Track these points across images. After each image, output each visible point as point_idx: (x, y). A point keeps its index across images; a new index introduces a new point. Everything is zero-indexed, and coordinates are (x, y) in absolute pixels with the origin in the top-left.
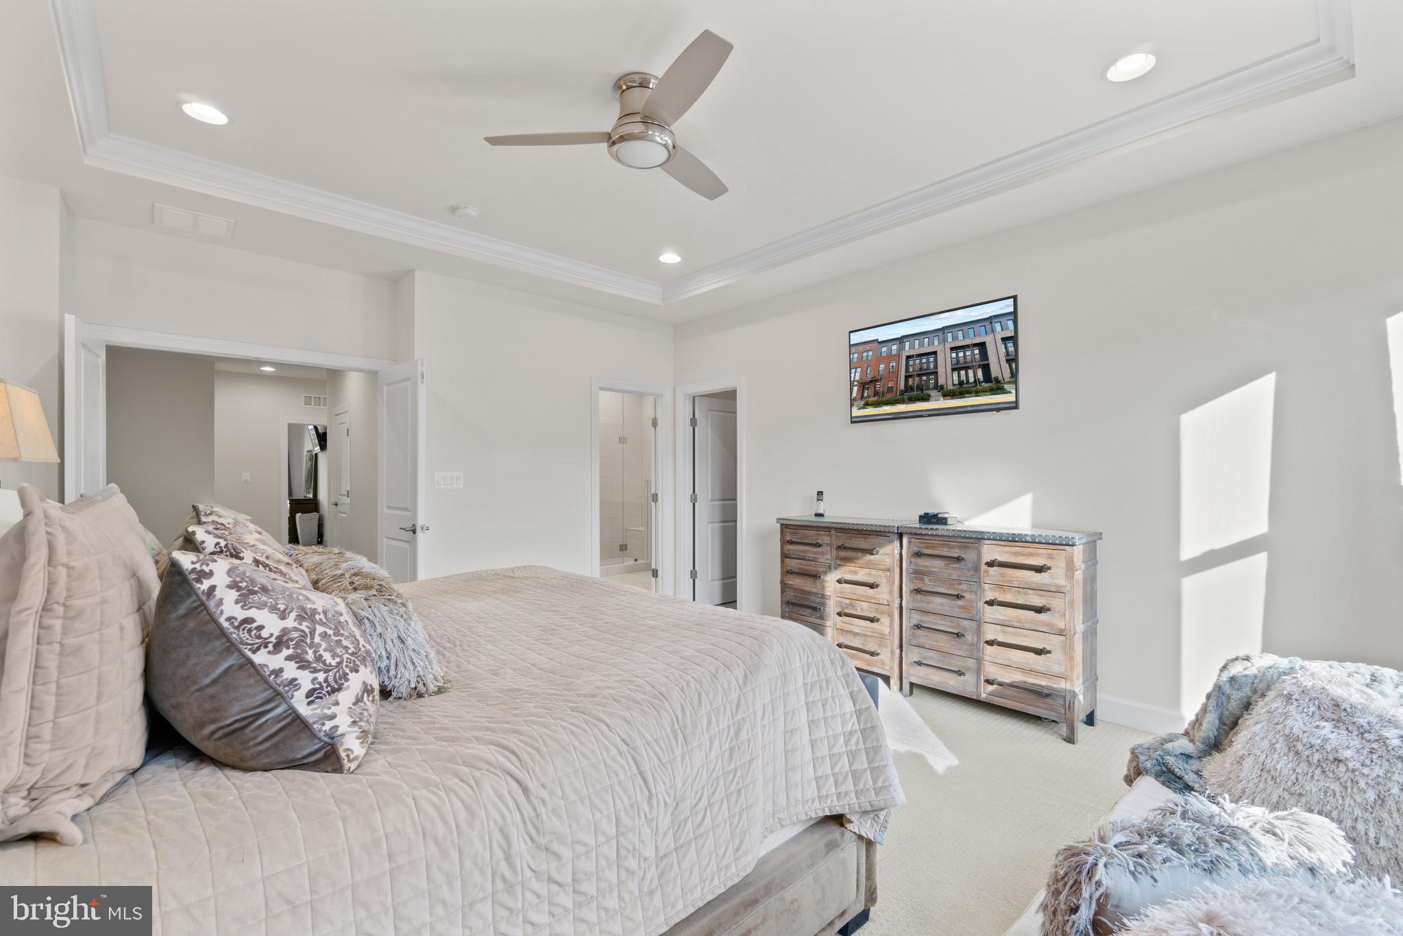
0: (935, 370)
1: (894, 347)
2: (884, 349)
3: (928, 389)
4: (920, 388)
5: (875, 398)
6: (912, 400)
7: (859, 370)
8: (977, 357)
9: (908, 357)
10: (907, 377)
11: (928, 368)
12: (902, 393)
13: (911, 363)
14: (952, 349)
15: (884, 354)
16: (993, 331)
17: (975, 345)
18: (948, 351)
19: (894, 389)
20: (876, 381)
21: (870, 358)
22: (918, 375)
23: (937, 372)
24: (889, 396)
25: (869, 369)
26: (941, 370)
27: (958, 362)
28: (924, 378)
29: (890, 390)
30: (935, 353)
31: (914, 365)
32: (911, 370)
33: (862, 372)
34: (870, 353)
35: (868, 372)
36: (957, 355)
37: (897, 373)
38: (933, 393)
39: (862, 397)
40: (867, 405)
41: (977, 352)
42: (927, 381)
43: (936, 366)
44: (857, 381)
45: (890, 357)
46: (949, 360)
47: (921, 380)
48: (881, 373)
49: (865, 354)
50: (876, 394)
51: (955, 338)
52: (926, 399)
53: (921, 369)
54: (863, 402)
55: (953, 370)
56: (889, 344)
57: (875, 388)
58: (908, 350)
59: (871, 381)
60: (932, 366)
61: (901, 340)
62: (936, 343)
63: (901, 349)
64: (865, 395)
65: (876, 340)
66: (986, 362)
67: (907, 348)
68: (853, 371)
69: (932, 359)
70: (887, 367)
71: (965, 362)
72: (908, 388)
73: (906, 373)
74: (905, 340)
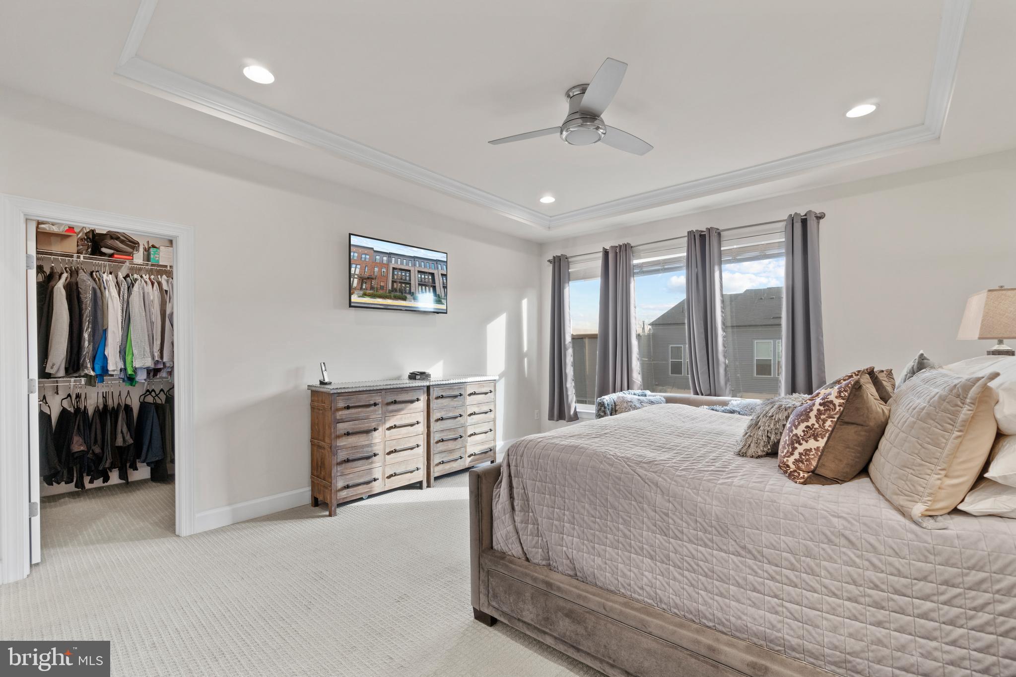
0: (409, 282)
1: (385, 258)
2: (378, 257)
3: (406, 293)
4: (401, 291)
5: (371, 292)
6: (396, 298)
7: (359, 266)
8: (431, 280)
9: (394, 269)
10: (393, 282)
11: (406, 280)
12: (390, 292)
13: (396, 273)
14: (419, 272)
15: (378, 261)
16: (438, 268)
17: (430, 273)
18: (417, 272)
19: (385, 288)
20: (372, 279)
21: (367, 260)
22: (400, 282)
23: (410, 284)
24: (381, 292)
25: (366, 268)
26: (412, 282)
27: (421, 281)
28: (403, 285)
29: (382, 288)
30: (410, 271)
31: (397, 275)
32: (396, 277)
33: (361, 269)
34: (368, 257)
35: (366, 270)
36: (421, 276)
37: (387, 277)
38: (408, 296)
39: (361, 288)
40: (365, 295)
41: (430, 277)
42: (405, 288)
43: (410, 280)
44: (356, 275)
45: (381, 265)
46: (417, 277)
47: (401, 286)
48: (376, 274)
49: (363, 256)
50: (372, 288)
51: (420, 266)
52: (404, 299)
53: (401, 279)
54: (362, 292)
55: (419, 284)
56: (382, 255)
57: (372, 283)
58: (393, 264)
59: (368, 278)
60: (408, 278)
61: (390, 255)
62: (410, 265)
63: (389, 261)
64: (364, 287)
65: (372, 249)
66: (434, 285)
67: (393, 262)
68: (354, 266)
69: (408, 275)
70: (380, 270)
71: (425, 282)
72: (394, 290)
73: (392, 278)
74: (392, 256)
